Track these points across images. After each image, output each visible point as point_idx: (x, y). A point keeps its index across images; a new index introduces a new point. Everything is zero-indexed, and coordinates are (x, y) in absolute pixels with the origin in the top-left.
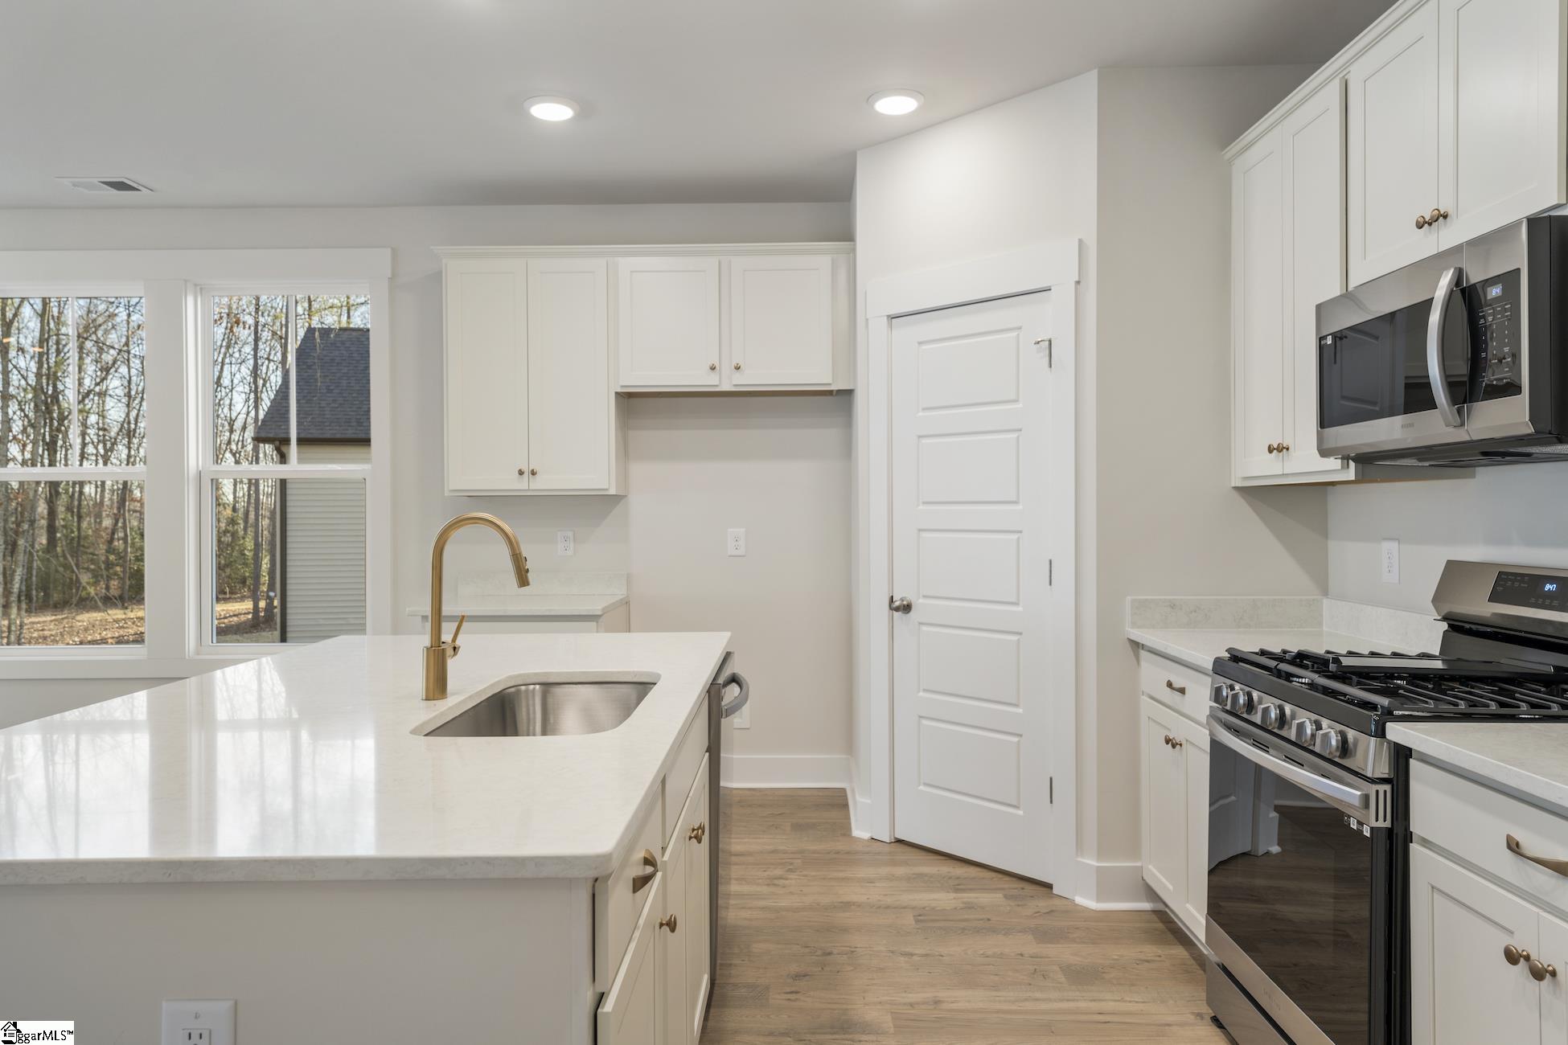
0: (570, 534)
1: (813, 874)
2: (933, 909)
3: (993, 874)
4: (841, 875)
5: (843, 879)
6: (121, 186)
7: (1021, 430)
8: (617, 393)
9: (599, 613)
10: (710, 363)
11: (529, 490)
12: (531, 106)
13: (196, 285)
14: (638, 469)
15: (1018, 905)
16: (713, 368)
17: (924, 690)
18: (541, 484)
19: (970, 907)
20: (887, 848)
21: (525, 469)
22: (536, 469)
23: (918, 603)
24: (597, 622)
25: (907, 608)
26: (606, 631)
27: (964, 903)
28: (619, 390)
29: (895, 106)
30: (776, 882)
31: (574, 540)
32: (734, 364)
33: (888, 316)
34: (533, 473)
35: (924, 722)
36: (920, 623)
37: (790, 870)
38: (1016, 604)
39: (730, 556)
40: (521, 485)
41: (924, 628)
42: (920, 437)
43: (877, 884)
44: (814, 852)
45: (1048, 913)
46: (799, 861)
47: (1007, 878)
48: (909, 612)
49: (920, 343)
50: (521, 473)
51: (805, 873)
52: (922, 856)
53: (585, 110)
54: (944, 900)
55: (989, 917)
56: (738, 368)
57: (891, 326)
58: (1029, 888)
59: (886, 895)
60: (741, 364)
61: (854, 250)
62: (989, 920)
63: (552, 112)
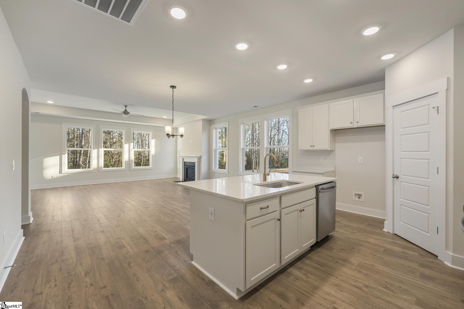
0: (323, 158)
1: (365, 234)
2: (392, 250)
3: (419, 249)
4: (372, 236)
5: (371, 237)
6: (255, 107)
7: (429, 132)
8: (330, 130)
9: (323, 173)
10: (351, 122)
11: (313, 149)
12: (304, 81)
13: (266, 119)
14: (337, 145)
15: (421, 257)
16: (351, 123)
17: (402, 198)
18: (315, 148)
19: (404, 253)
20: (391, 235)
21: (312, 145)
22: (314, 145)
23: (400, 176)
24: (323, 175)
25: (397, 177)
26: (325, 177)
27: (403, 251)
28: (331, 129)
29: (388, 57)
30: (353, 233)
31: (324, 159)
32: (357, 121)
33: (393, 106)
34: (313, 146)
35: (402, 206)
36: (401, 182)
37: (359, 232)
38: (428, 179)
39: (359, 163)
40: (311, 148)
41: (402, 183)
42: (401, 135)
43: (380, 241)
44: (369, 230)
45: (430, 262)
46: (363, 231)
47: (424, 251)
48: (398, 178)
49: (401, 112)
50: (311, 146)
51: (362, 233)
52: (401, 239)
53: (315, 79)
54: (398, 249)
55: (407, 256)
56: (357, 122)
57: (394, 109)
58: (429, 255)
59: (380, 243)
60: (359, 121)
61: (385, 92)
62: (407, 257)
63: (308, 81)
